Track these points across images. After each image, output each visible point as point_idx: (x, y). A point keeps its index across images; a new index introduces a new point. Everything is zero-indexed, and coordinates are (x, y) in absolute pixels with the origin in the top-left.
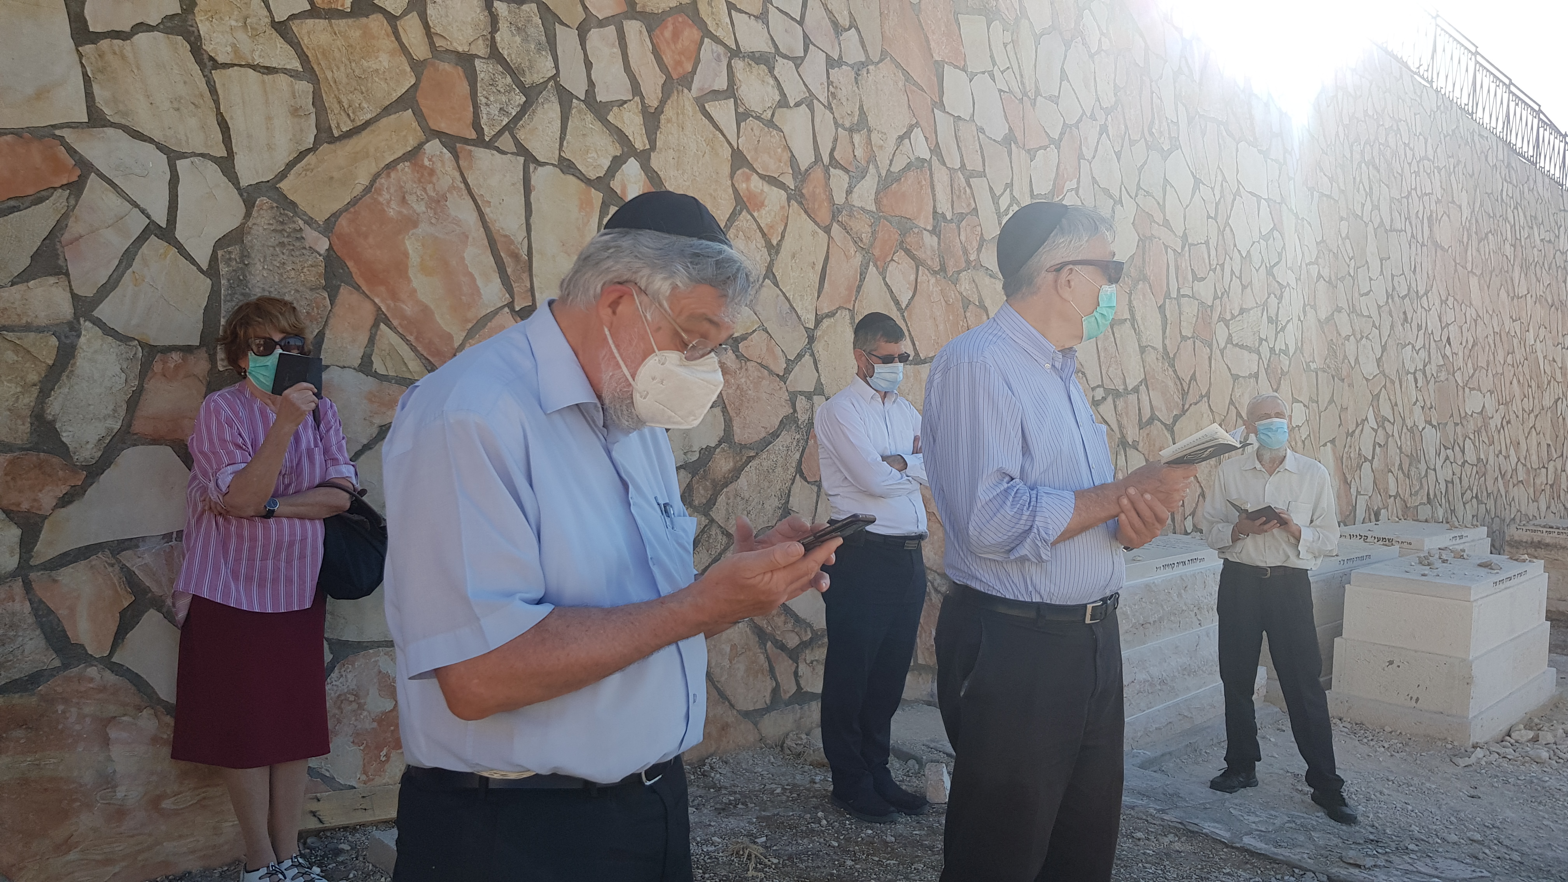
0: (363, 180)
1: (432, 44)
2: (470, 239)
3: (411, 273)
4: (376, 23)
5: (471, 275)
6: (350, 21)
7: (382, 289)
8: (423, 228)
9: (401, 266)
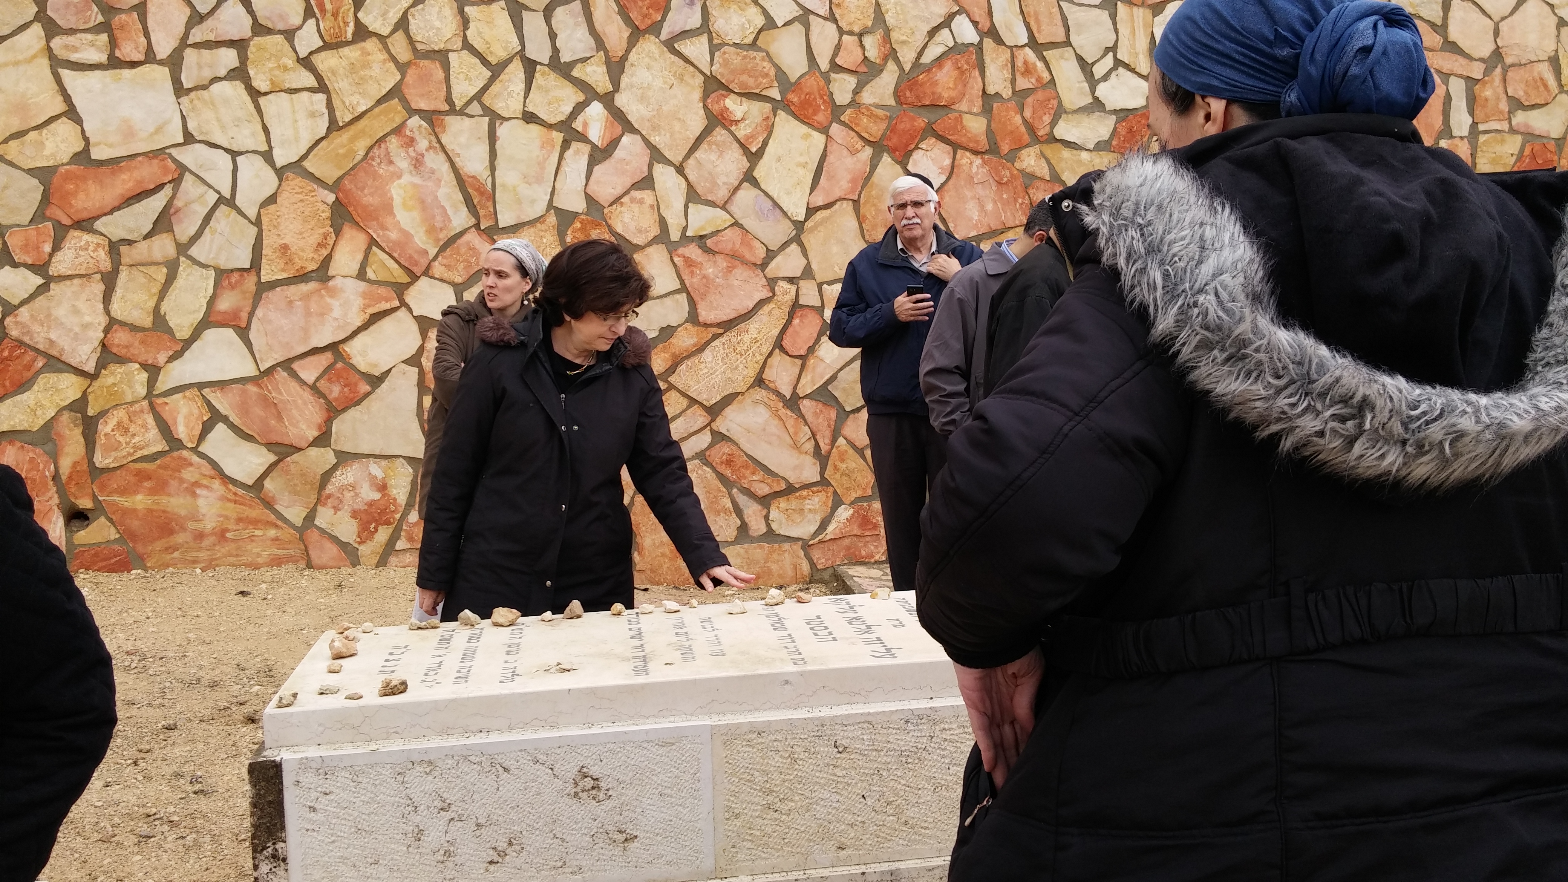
0: (362, 153)
1: (414, 50)
2: (443, 182)
3: (395, 211)
4: (371, 44)
5: (443, 207)
6: (351, 47)
7: (375, 223)
8: (406, 179)
9: (388, 208)
